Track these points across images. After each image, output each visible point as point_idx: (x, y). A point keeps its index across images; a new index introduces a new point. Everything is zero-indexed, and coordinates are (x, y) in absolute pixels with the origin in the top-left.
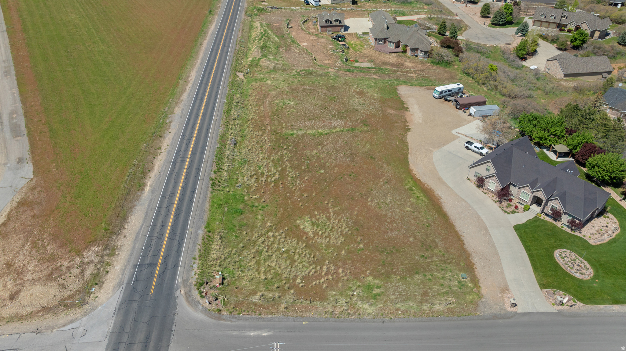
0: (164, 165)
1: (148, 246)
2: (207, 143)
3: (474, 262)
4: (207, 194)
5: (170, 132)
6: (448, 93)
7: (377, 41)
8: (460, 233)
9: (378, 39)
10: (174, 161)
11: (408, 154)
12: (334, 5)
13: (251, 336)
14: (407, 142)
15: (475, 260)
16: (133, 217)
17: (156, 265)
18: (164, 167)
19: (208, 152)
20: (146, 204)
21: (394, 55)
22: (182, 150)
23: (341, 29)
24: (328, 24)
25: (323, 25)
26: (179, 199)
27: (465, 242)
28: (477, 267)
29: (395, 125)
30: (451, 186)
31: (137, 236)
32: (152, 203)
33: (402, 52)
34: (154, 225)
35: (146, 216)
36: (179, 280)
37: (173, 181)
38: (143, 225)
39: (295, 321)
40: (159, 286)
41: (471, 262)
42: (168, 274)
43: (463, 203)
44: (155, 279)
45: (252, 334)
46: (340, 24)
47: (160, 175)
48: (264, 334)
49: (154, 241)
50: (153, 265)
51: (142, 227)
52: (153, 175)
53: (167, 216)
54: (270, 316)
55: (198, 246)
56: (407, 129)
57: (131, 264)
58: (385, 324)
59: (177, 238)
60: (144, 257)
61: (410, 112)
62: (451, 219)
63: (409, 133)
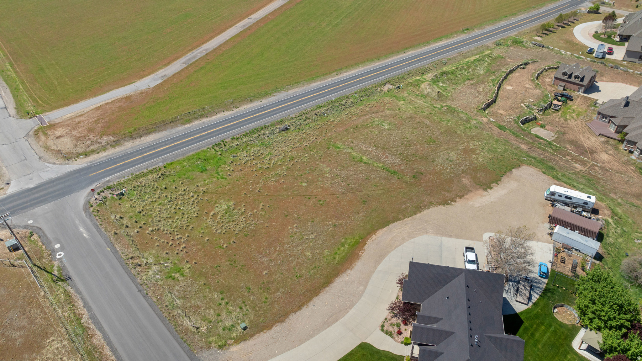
1: (132, 153)
3: (274, 328)
4: (204, 147)
5: (261, 102)
6: (563, 199)
7: (600, 116)
8: (311, 303)
9: (603, 114)
10: (228, 119)
11: (400, 220)
12: (625, 63)
13: (79, 229)
14: (421, 212)
15: (277, 329)
16: (154, 135)
17: (117, 164)
19: (253, 125)
20: (171, 133)
21: (603, 139)
23: (579, 89)
24: (565, 78)
25: (558, 77)
26: (187, 141)
27: (299, 313)
28: (267, 333)
29: (443, 193)
30: (379, 268)
31: (138, 146)
32: (175, 134)
33: (619, 141)
34: (153, 145)
35: (159, 139)
36: (108, 178)
38: (150, 142)
39: (106, 244)
41: (272, 326)
43: (361, 288)
45: (81, 229)
46: (581, 83)
47: (207, 122)
48: (85, 235)
50: (115, 164)
51: (148, 143)
52: (205, 120)
54: (103, 230)
55: (146, 170)
56: (445, 202)
58: (139, 293)
59: (146, 159)
60: (120, 157)
61: (485, 193)
62: (327, 289)
63: (441, 207)
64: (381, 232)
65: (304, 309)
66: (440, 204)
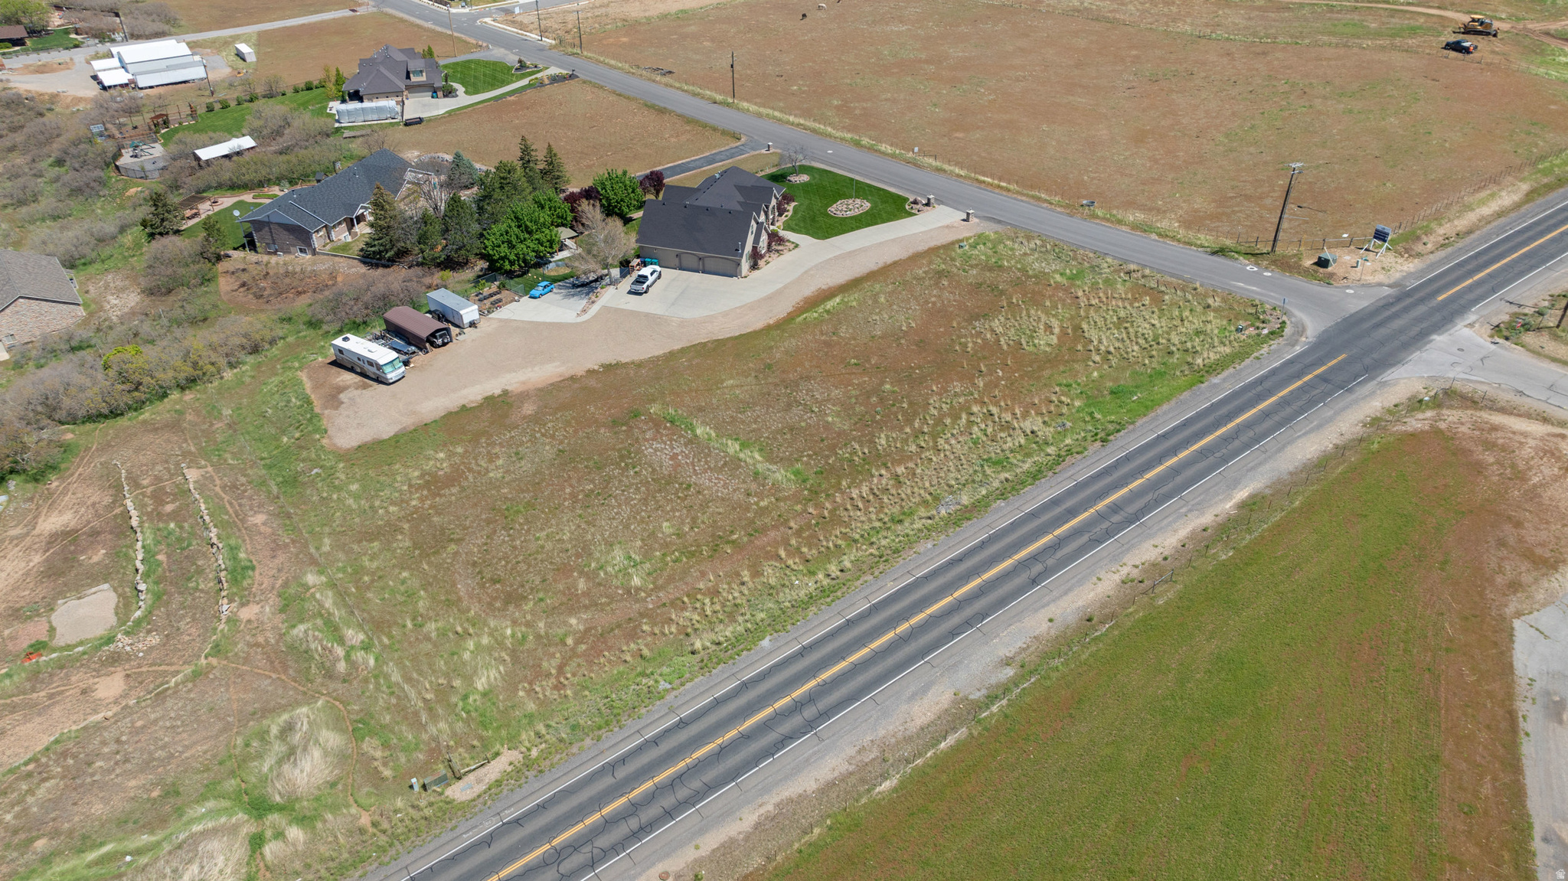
0: (1161, 529)
1: (1312, 403)
2: (1012, 523)
5: (1051, 620)
8: (881, 265)
10: (1131, 523)
16: (1309, 456)
17: (1316, 376)
18: (1165, 522)
19: (1041, 497)
20: (1267, 467)
22: (1085, 538)
26: (1201, 438)
27: (896, 259)
31: (1319, 427)
32: (1256, 462)
34: (1280, 425)
35: (1284, 446)
36: (1298, 349)
37: (1179, 479)
38: (1299, 437)
40: (1330, 355)
42: (1308, 360)
44: (1330, 364)
47: (1190, 511)
49: (1299, 403)
50: (1323, 379)
51: (1305, 434)
52: (1207, 519)
53: (1248, 425)
55: (1238, 367)
56: (609, 368)
57: (1353, 397)
59: (1260, 388)
60: (1330, 394)
61: (509, 388)
62: (858, 276)
63: (624, 360)
64: (759, 325)
65: (889, 261)
66: (625, 365)
